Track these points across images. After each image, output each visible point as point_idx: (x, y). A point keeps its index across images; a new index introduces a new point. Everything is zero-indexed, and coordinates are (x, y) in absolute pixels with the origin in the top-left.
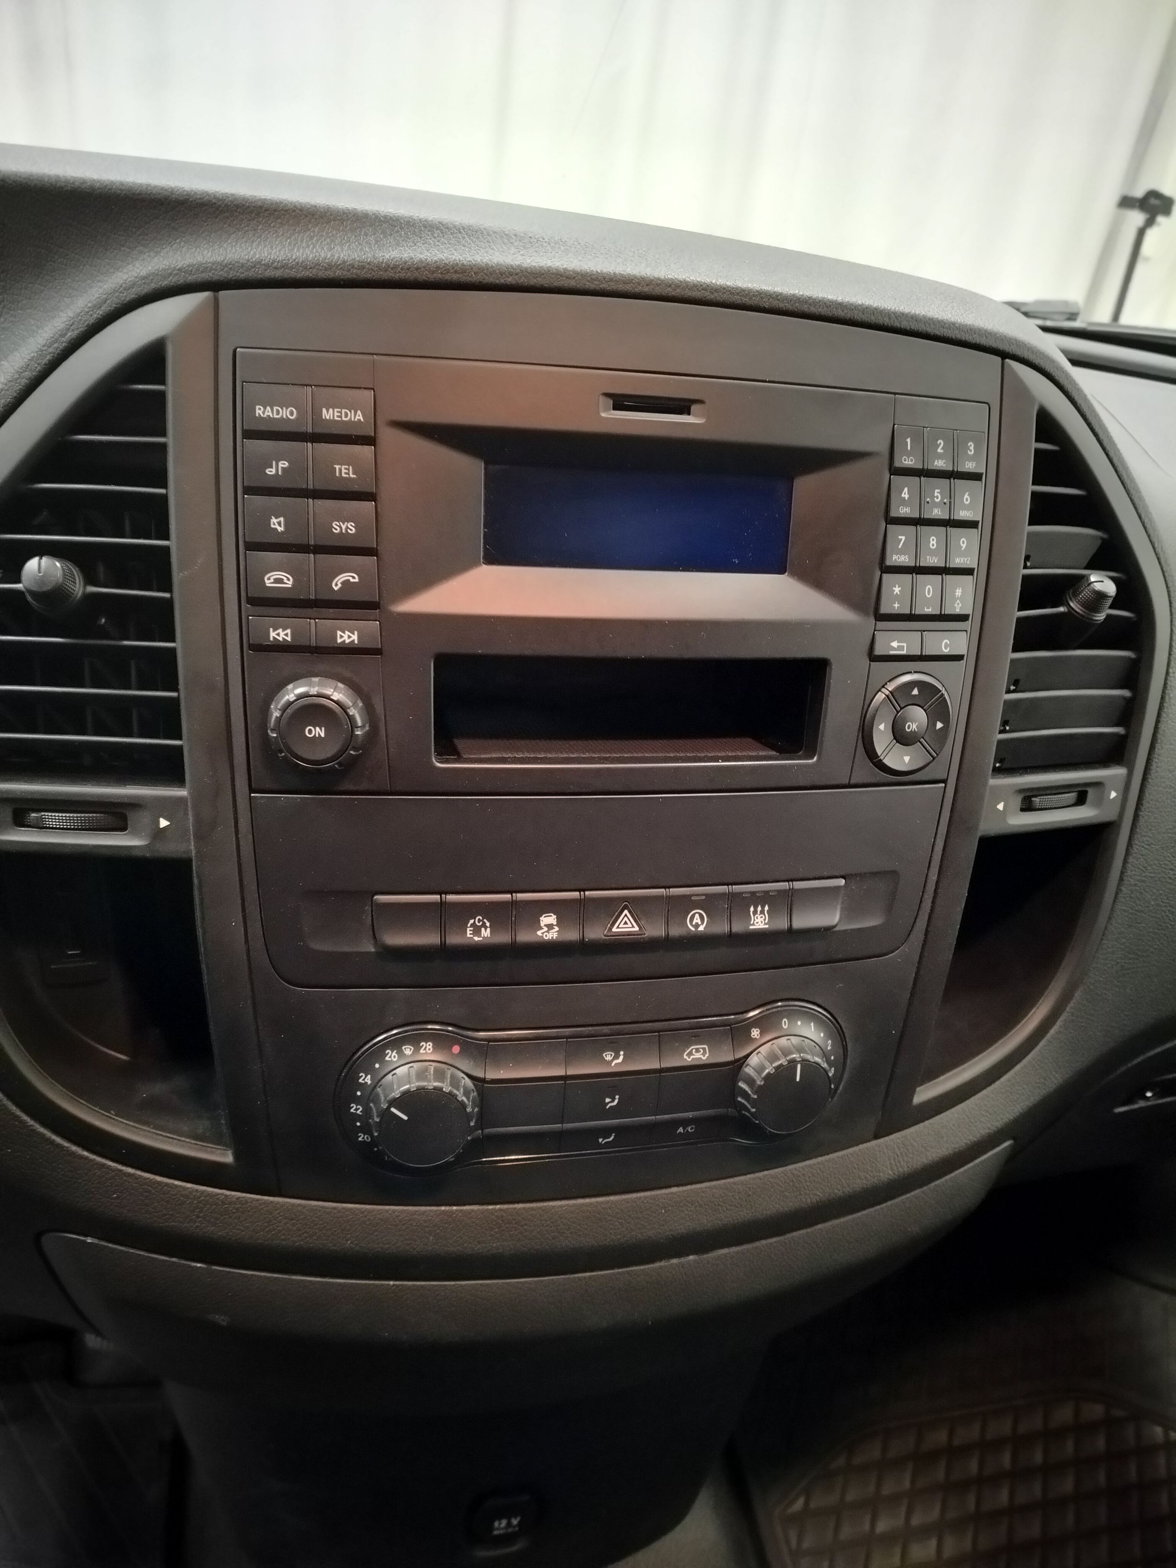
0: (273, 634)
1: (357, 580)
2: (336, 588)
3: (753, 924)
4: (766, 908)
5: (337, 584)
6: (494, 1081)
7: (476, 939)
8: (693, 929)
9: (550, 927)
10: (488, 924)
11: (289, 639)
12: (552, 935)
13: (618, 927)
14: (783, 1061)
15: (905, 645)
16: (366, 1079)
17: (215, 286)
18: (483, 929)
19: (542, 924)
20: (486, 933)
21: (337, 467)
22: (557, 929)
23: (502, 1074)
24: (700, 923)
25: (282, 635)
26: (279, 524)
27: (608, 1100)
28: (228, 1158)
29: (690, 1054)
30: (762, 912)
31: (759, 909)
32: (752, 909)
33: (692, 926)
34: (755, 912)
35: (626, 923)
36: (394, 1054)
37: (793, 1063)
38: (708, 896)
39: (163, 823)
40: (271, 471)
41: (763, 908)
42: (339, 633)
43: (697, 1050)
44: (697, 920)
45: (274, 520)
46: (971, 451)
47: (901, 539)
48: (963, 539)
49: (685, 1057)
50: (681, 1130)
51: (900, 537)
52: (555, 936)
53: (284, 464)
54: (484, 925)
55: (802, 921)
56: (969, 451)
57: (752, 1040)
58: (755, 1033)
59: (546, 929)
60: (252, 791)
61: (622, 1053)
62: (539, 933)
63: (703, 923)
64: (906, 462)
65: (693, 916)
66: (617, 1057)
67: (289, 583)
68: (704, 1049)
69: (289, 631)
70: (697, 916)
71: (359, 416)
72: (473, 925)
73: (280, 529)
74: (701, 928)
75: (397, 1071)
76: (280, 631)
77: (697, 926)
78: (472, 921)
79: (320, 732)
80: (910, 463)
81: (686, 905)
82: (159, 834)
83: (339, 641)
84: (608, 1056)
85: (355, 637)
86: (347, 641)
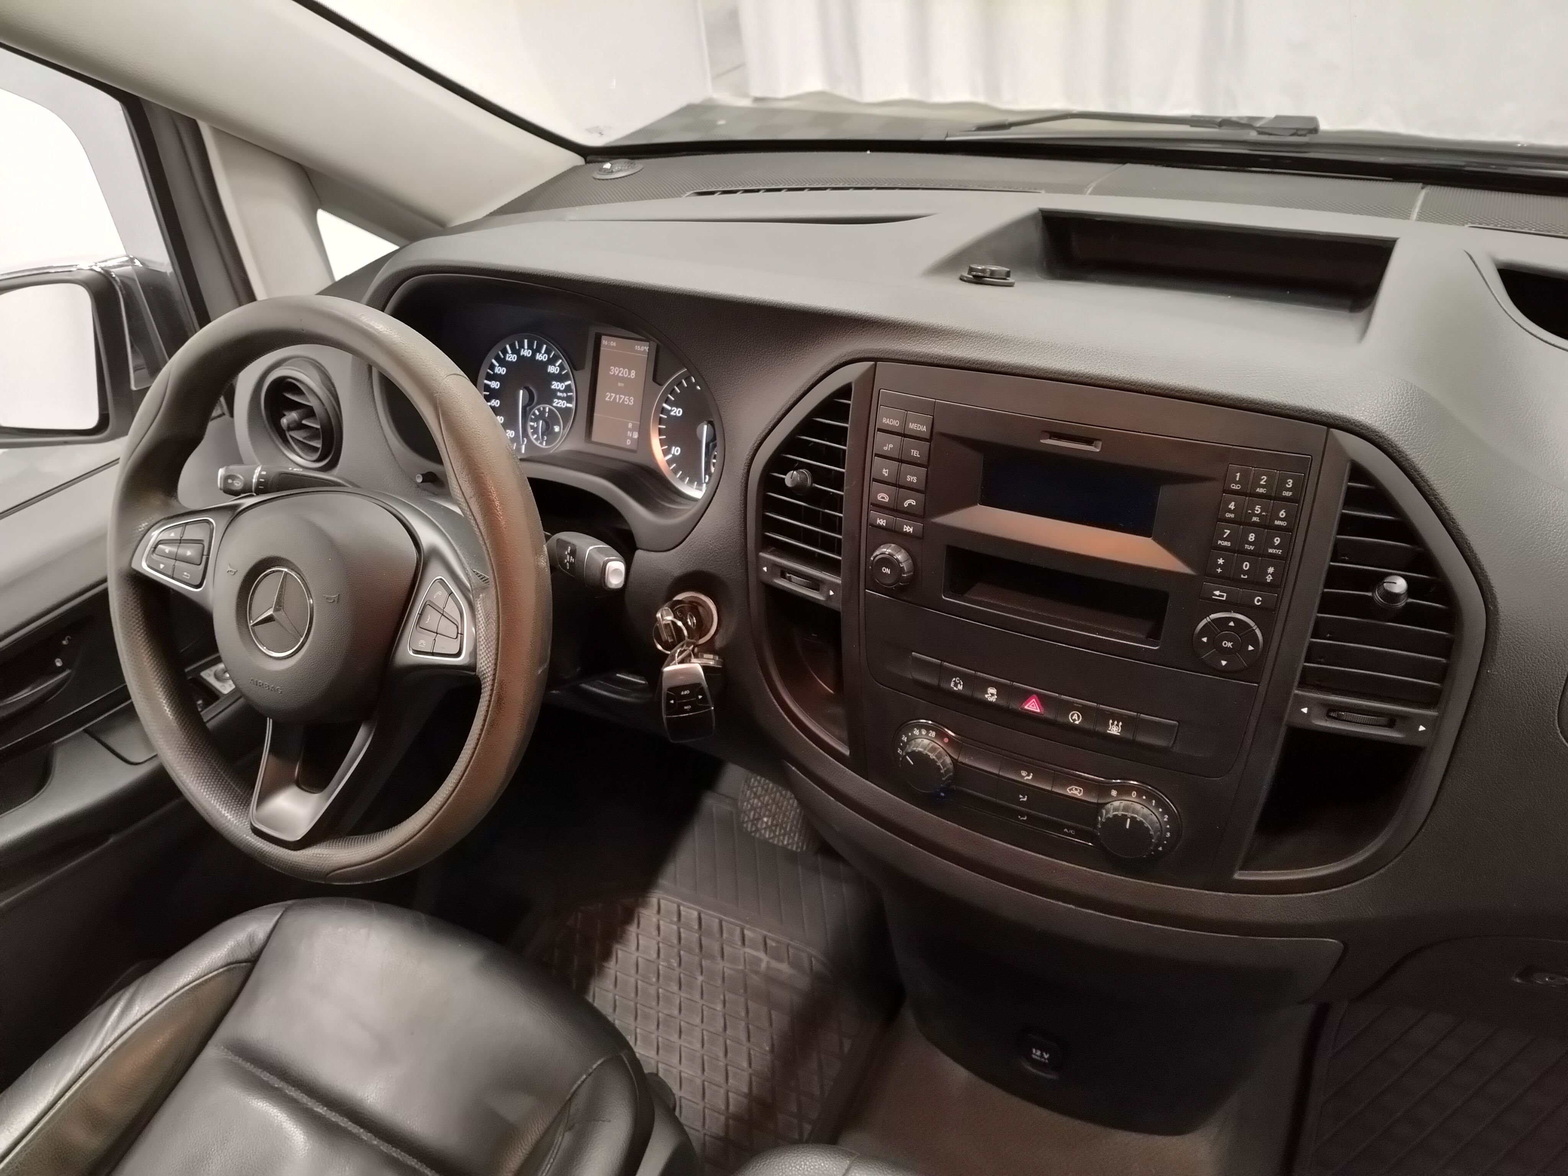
0: (878, 521)
1: (915, 504)
2: (906, 506)
3: (1110, 730)
4: (1121, 724)
5: (906, 504)
6: (961, 763)
7: (955, 688)
8: (1072, 721)
9: (992, 695)
10: (962, 683)
11: (884, 525)
12: (993, 699)
13: (1028, 707)
14: (1120, 813)
15: (1225, 594)
16: (905, 739)
17: (876, 360)
18: (959, 685)
19: (989, 692)
20: (960, 687)
21: (912, 451)
22: (996, 697)
23: (966, 761)
24: (1077, 719)
25: (882, 522)
26: (886, 472)
27: (1021, 796)
28: (847, 753)
29: (1071, 790)
30: (1117, 725)
31: (1116, 723)
32: (1111, 721)
33: (1073, 720)
34: (1113, 724)
35: (1033, 706)
36: (918, 731)
37: (1124, 817)
38: (1084, 706)
39: (831, 593)
40: (886, 448)
41: (1118, 723)
42: (905, 526)
43: (1076, 789)
44: (1075, 717)
45: (884, 470)
46: (1289, 485)
47: (1226, 532)
48: (1278, 538)
49: (1068, 790)
50: (1066, 830)
51: (1226, 531)
52: (994, 700)
53: (891, 446)
54: (960, 683)
55: (1142, 738)
56: (1287, 485)
57: (1110, 795)
58: (1114, 793)
59: (990, 695)
60: (866, 588)
61: (1032, 774)
62: (986, 696)
63: (1079, 719)
64: (1234, 488)
65: (1073, 715)
66: (1028, 775)
67: (887, 500)
68: (1080, 790)
69: (885, 521)
70: (1076, 715)
71: (924, 429)
72: (955, 681)
73: (886, 475)
74: (1077, 722)
75: (917, 740)
76: (882, 520)
77: (1074, 720)
78: (954, 679)
79: (888, 571)
80: (1237, 488)
81: (1071, 707)
82: (829, 597)
83: (905, 530)
84: (1024, 773)
85: (911, 530)
86: (908, 531)
